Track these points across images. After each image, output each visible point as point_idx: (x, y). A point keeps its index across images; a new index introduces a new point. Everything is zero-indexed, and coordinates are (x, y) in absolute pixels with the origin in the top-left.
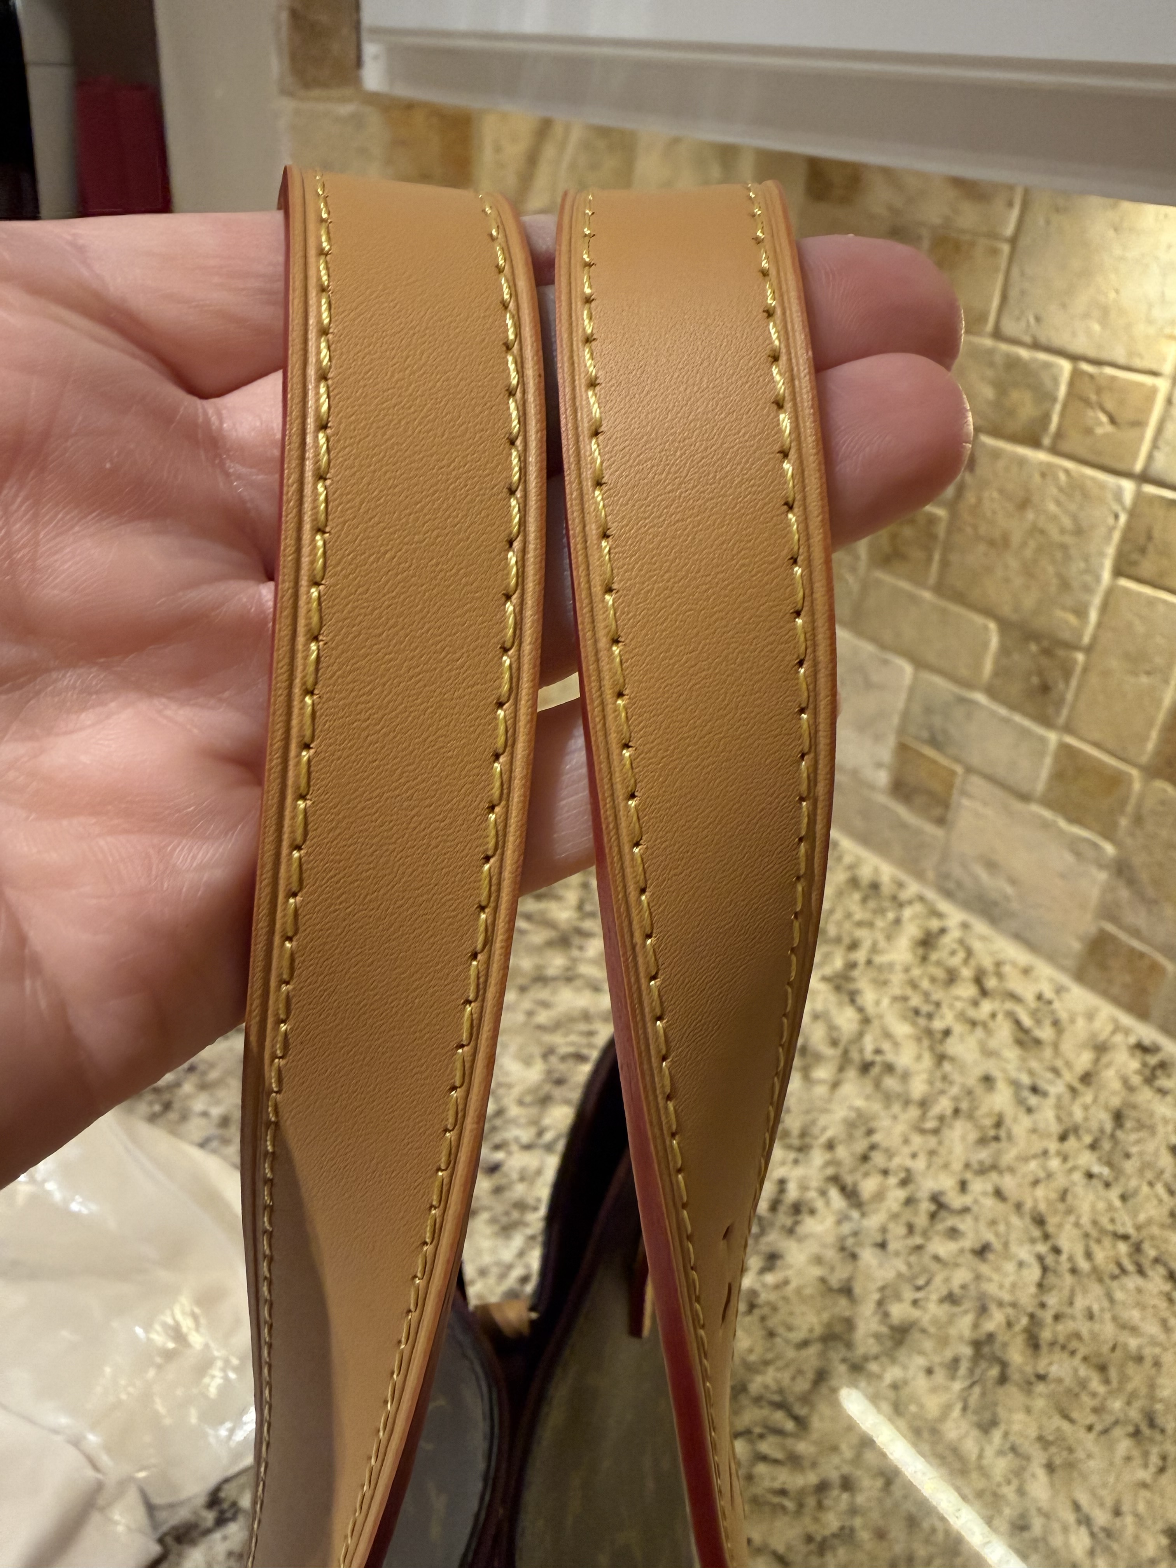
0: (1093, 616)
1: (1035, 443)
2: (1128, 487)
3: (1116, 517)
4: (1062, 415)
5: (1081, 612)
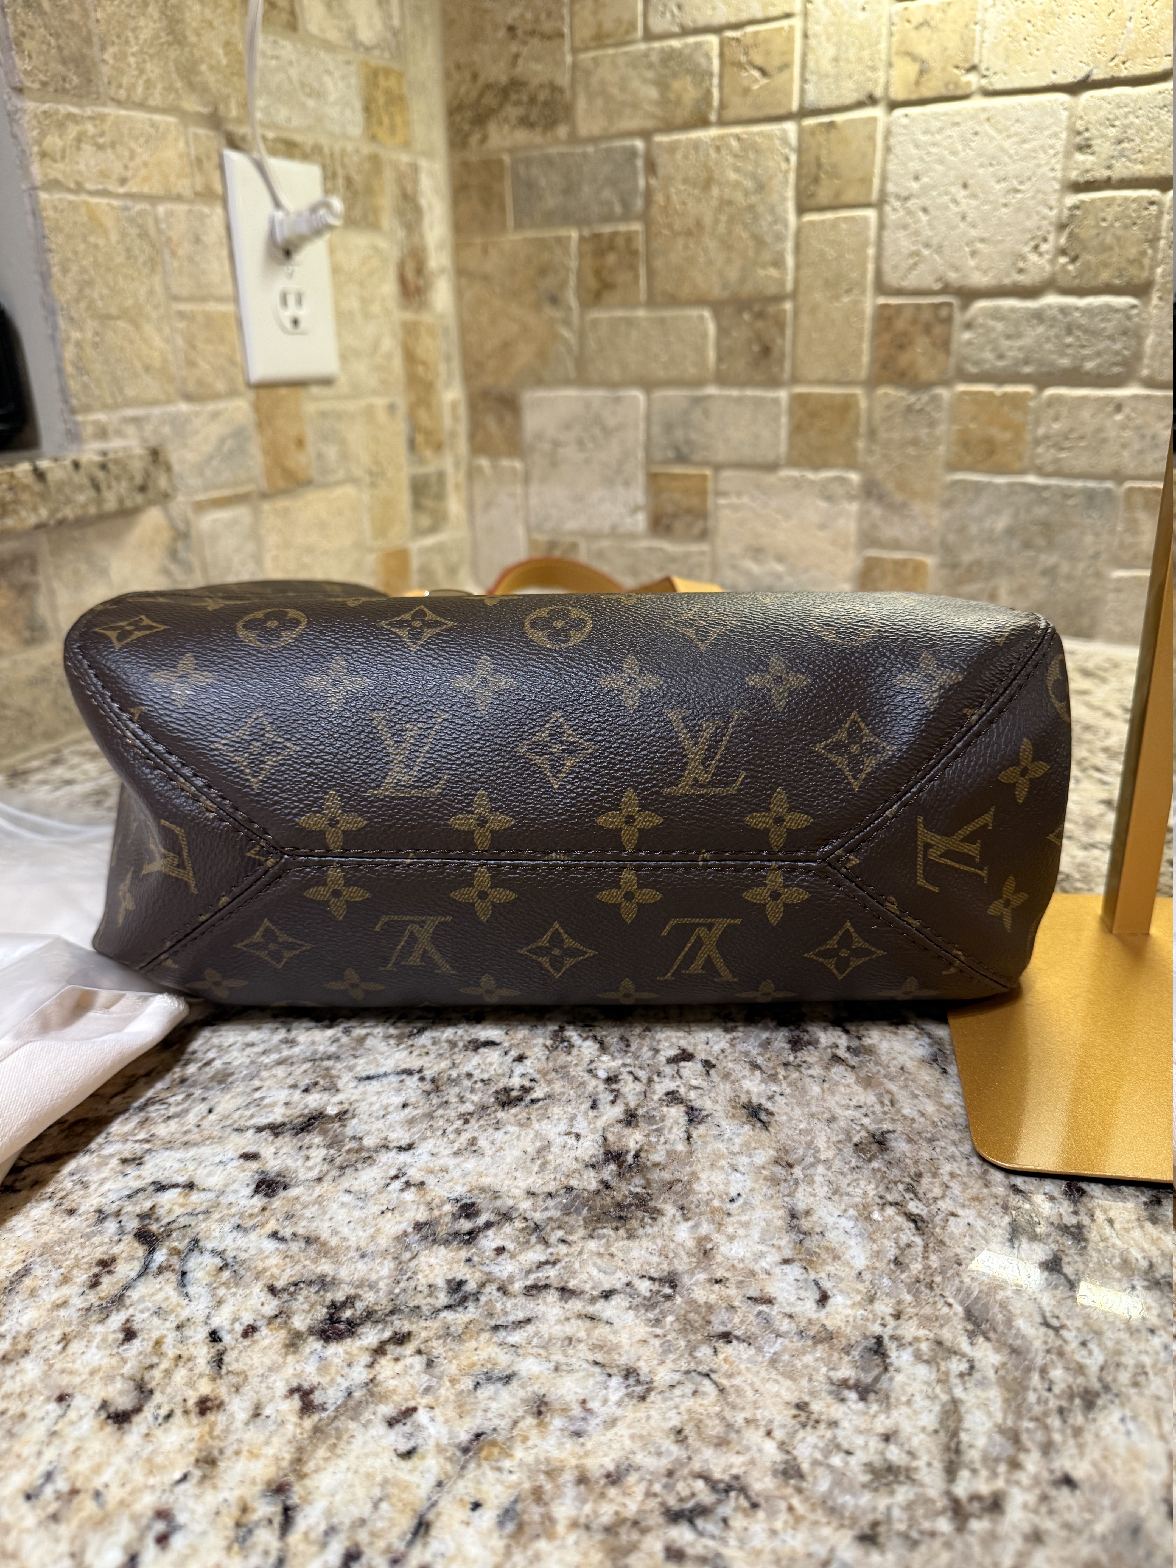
0: (790, 261)
1: (703, 123)
2: (790, 128)
3: (787, 160)
4: (721, 87)
5: (778, 263)
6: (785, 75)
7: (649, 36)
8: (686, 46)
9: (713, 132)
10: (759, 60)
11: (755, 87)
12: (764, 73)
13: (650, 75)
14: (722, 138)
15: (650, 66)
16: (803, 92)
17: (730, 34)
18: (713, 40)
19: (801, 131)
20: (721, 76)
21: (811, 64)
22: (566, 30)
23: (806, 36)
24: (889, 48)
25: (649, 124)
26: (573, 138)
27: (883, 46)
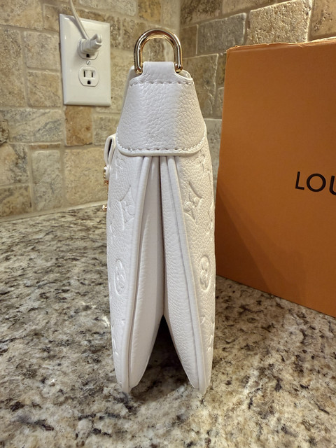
9: (275, 5)
14: (278, 7)
26: (221, 15)
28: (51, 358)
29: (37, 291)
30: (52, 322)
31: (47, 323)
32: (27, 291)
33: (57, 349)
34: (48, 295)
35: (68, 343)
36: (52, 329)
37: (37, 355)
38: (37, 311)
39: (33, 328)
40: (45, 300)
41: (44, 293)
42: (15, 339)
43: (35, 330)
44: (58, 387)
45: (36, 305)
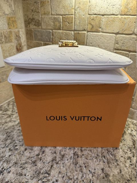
6: (72, 24)
7: (52, 15)
8: (57, 17)
9: (61, 31)
10: (68, 21)
11: (67, 25)
12: (69, 23)
13: (52, 21)
14: (63, 32)
15: (52, 19)
16: (74, 27)
17: (63, 16)
18: (61, 17)
19: (74, 33)
20: (62, 23)
21: (76, 23)
22: (40, 12)
23: (75, 18)
24: (88, 22)
25: (52, 28)
26: (42, 28)
27: (87, 22)
28: (24, 169)
29: (7, 148)
30: (18, 158)
31: (17, 159)
32: (4, 149)
33: (24, 166)
34: (11, 149)
35: (26, 163)
36: (19, 160)
37: (20, 169)
38: (11, 156)
39: (14, 161)
40: (12, 151)
41: (10, 149)
42: (11, 167)
43: (14, 162)
44: (30, 176)
45: (10, 154)
